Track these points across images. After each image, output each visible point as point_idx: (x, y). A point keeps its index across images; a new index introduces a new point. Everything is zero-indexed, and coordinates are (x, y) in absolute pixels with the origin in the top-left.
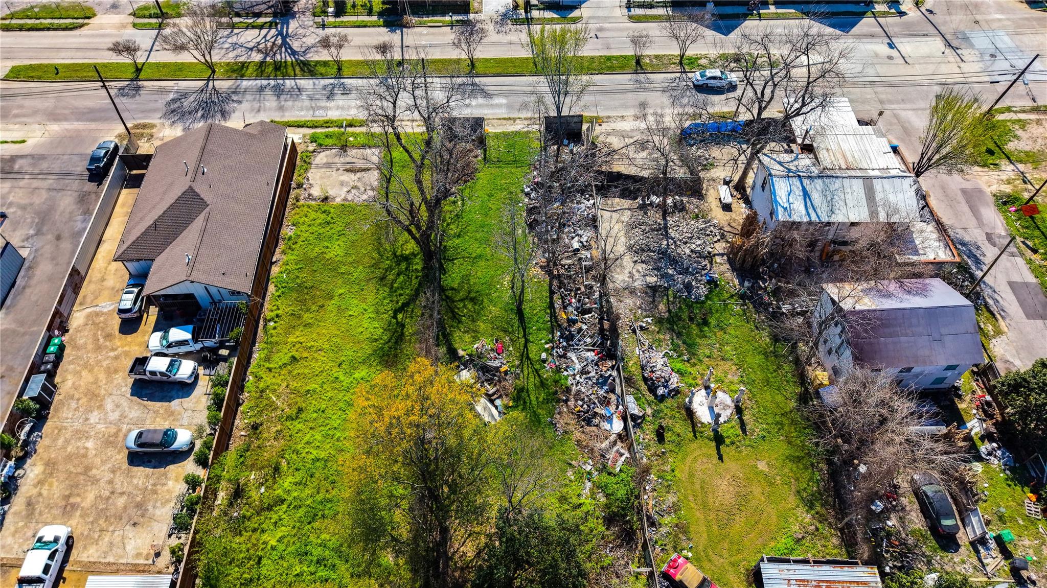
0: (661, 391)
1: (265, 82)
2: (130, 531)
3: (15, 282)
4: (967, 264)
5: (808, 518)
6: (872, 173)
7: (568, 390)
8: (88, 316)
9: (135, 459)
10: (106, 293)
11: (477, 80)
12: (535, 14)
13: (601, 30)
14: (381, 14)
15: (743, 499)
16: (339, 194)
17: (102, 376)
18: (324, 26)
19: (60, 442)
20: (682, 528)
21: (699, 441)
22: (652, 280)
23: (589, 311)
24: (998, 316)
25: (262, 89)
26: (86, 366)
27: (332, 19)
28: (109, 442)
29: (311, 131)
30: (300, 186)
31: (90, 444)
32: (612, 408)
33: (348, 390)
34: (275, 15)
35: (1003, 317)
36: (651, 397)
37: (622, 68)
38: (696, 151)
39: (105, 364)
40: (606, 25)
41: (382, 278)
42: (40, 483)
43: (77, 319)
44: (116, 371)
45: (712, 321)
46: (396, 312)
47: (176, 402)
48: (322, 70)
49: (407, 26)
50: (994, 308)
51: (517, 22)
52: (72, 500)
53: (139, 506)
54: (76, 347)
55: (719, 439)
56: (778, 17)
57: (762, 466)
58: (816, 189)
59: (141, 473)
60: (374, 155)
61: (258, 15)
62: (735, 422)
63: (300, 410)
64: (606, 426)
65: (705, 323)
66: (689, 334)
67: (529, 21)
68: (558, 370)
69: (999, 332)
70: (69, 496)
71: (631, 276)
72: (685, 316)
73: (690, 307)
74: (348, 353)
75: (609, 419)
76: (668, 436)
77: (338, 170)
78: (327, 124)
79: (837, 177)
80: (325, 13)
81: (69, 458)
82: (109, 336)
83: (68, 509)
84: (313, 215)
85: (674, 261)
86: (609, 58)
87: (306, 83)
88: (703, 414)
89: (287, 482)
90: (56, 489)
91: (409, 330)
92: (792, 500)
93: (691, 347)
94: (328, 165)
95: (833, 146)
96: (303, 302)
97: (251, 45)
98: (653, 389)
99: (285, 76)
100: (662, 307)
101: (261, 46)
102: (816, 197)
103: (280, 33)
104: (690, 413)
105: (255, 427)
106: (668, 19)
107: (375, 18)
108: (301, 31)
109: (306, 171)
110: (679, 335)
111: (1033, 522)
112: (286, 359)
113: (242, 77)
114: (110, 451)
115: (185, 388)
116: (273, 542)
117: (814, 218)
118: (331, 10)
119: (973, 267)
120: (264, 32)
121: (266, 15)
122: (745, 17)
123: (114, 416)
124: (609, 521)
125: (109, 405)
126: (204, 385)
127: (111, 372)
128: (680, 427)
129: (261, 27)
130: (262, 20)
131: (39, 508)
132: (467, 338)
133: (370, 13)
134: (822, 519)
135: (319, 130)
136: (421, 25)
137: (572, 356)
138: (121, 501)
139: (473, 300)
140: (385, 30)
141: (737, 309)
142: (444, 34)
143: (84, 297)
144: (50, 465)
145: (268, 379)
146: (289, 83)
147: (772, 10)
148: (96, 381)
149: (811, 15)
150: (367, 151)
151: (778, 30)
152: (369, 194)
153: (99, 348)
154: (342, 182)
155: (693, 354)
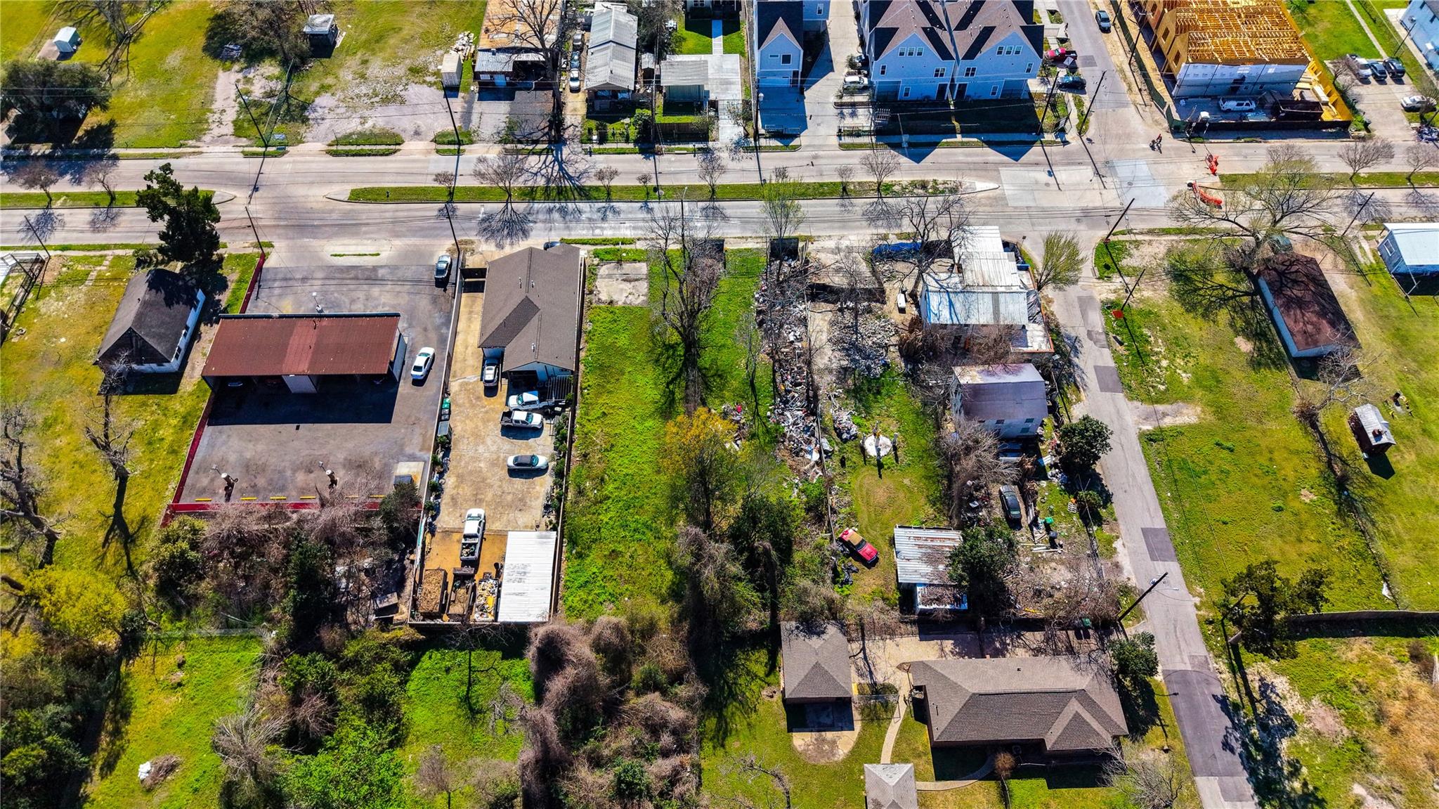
0: (845, 436)
1: (552, 205)
2: (519, 514)
5: (931, 511)
6: (1000, 289)
7: (784, 435)
8: (461, 385)
9: (513, 473)
10: (469, 370)
11: (717, 204)
12: (763, 142)
13: (816, 157)
14: (636, 142)
15: (892, 501)
16: (620, 299)
17: (480, 424)
18: (590, 153)
19: (463, 464)
20: (853, 515)
21: (868, 467)
22: (845, 363)
23: (800, 384)
24: (1081, 391)
25: (550, 211)
26: (467, 417)
27: (596, 146)
28: (494, 464)
29: (593, 248)
30: (591, 292)
31: (482, 465)
32: (813, 446)
33: (641, 434)
34: (550, 142)
35: (1084, 391)
36: (838, 440)
37: (831, 194)
38: (883, 267)
39: (480, 416)
40: (821, 153)
41: (657, 361)
42: (456, 487)
43: (454, 386)
44: (488, 421)
45: (884, 391)
46: (668, 384)
47: (531, 440)
48: (595, 194)
49: (660, 153)
50: (1079, 385)
51: (748, 149)
52: (479, 497)
53: (521, 500)
54: (457, 405)
55: (880, 465)
56: (963, 145)
57: (906, 481)
58: (958, 302)
59: (519, 483)
60: (643, 268)
61: (536, 142)
62: (892, 455)
63: (612, 446)
64: (808, 456)
65: (879, 392)
66: (867, 400)
67: (757, 149)
68: (778, 423)
69: (1079, 400)
70: (476, 495)
71: (830, 360)
72: (865, 388)
73: (869, 382)
74: (639, 411)
75: (810, 453)
76: (848, 463)
77: (617, 280)
78: (605, 242)
79: (975, 292)
80: (590, 141)
81: (471, 473)
82: (478, 398)
83: (478, 502)
84: (604, 315)
85: (859, 350)
86: (821, 185)
87: (583, 206)
88: (872, 451)
89: (611, 487)
90: (466, 490)
91: (678, 396)
92: (923, 501)
93: (868, 409)
94: (610, 276)
95: (976, 269)
96: (605, 376)
97: (535, 170)
98: (840, 435)
99: (567, 200)
100: (850, 382)
101: (544, 171)
102: (958, 306)
103: (556, 159)
104: (863, 450)
105: (585, 456)
106: (872, 147)
107: (631, 146)
108: (573, 157)
109: (595, 280)
110: (860, 401)
111: (1070, 515)
112: (599, 414)
113: (533, 200)
114: (496, 470)
115: (537, 431)
116: (606, 520)
117: (955, 321)
118: (595, 137)
120: (543, 157)
121: (543, 142)
122: (934, 145)
123: (494, 448)
124: (808, 510)
125: (489, 442)
126: (548, 430)
127: (486, 421)
128: (856, 458)
129: (540, 153)
130: (540, 147)
131: (460, 501)
132: (717, 401)
133: (627, 141)
134: (940, 511)
135: (599, 247)
136: (670, 152)
137: (787, 414)
138: (509, 498)
139: (720, 376)
140: (641, 157)
141: (901, 383)
142: (689, 161)
143: (455, 372)
144: (460, 478)
145: (589, 427)
146: (571, 206)
147: (959, 138)
148: (477, 427)
149: (990, 144)
150: (638, 265)
151: (961, 158)
152: (642, 298)
153: (473, 406)
154: (622, 290)
155: (868, 413)
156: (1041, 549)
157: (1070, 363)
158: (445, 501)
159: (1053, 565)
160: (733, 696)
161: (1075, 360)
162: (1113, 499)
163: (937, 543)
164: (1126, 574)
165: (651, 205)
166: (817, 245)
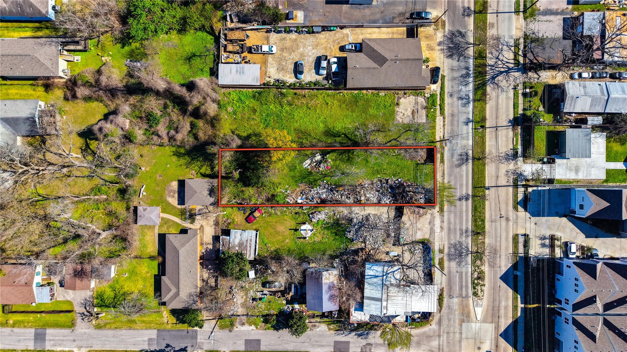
0: (311, 215)
1: (471, 69)
2: (275, 68)
3: (362, 5)
4: (358, 331)
5: (272, 249)
7: (313, 188)
8: (347, 34)
9: (296, 65)
10: (356, 37)
11: (470, 161)
12: (521, 190)
13: (507, 219)
14: (524, 115)
15: (278, 233)
16: (400, 109)
17: (324, 46)
18: (515, 88)
19: (303, 41)
20: (270, 215)
21: (296, 224)
22: (355, 220)
23: (342, 197)
24: (336, 332)
25: (467, 68)
26: (328, 39)
27: (520, 92)
28: (302, 55)
29: (438, 93)
30: (405, 94)
31: (301, 49)
32: (305, 200)
33: (316, 122)
34: (524, 64)
35: (336, 333)
36: (310, 213)
37: (476, 225)
38: (418, 247)
39: (329, 45)
40: (511, 223)
42: (290, 39)
43: (346, 31)
44: (325, 49)
45: (337, 237)
46: (345, 134)
47: (314, 71)
48: (479, 93)
49: (513, 130)
50: (339, 332)
51: (515, 181)
52: (285, 50)
53: (283, 69)
54: (335, 34)
55: (296, 230)
56: (515, 307)
57: (287, 241)
58: (378, 280)
59: (292, 67)
60: (422, 120)
61: (525, 56)
62: (301, 236)
63: (310, 108)
64: (300, 198)
65: (336, 235)
66: (333, 229)
67: (516, 186)
68: (320, 185)
69: (330, 329)
70: (286, 48)
71: (357, 214)
72: (339, 228)
73: (343, 231)
74: (329, 120)
75: (301, 199)
76: (297, 216)
77: (414, 107)
78: (442, 100)
79: (382, 290)
80: (525, 88)
81: (297, 45)
82: (339, 43)
83: (282, 50)
84: (389, 101)
85: (360, 227)
86: (483, 221)
87: (471, 86)
88: (303, 227)
89: (288, 108)
90: (288, 44)
91: (338, 139)
92: (277, 247)
93: (328, 228)
94: (417, 103)
96: (351, 103)
97: (501, 57)
98: (312, 213)
99: (475, 77)
100: (343, 222)
101: (500, 62)
102: (375, 280)
103: (509, 69)
104: (304, 223)
105: (305, 96)
106: (515, 253)
107: (520, 112)
108: (512, 79)
109: (414, 95)
110: (332, 226)
111: (269, 310)
112: (327, 101)
113: (475, 58)
114: (299, 56)
115: (318, 73)
116: (271, 107)
117: (367, 277)
118: (528, 90)
119: (357, 333)
120: (512, 61)
121: (524, 60)
122: (515, 290)
123: (310, 54)
124: (273, 196)
125: (313, 51)
126: (319, 78)
127: (325, 48)
128: (300, 219)
129: (515, 59)
130: (521, 60)
131: (283, 42)
132: (334, 158)
133: (524, 109)
134: (272, 253)
135: (438, 96)
136: (515, 135)
137: (325, 190)
138: (284, 64)
139: (349, 159)
140: (511, 117)
141: (342, 246)
142: (507, 146)
143: (355, 30)
144: (296, 40)
145: (320, 97)
146: (471, 80)
147: (520, 306)
148: (322, 44)
149: (515, 323)
150: (424, 117)
151: (503, 304)
152: (401, 120)
153: (334, 41)
154: (406, 110)
155: (325, 228)
156: (252, 293)
157: (352, 331)
158: (283, 35)
159: (245, 297)
160: (193, 159)
161: (354, 333)
162: (275, 331)
163: (248, 249)
164: (239, 327)
165: (470, 124)
166: (437, 215)
